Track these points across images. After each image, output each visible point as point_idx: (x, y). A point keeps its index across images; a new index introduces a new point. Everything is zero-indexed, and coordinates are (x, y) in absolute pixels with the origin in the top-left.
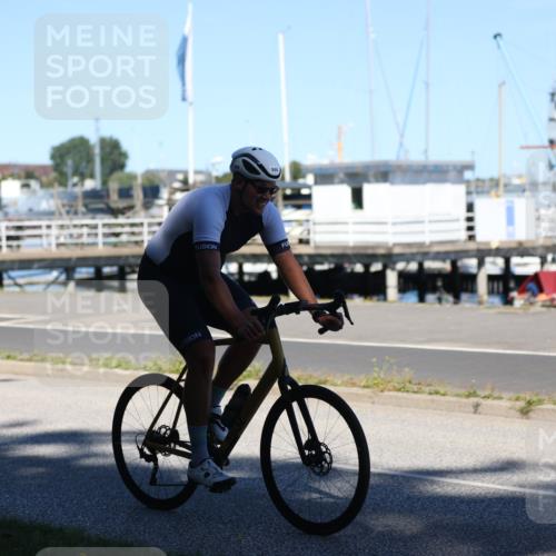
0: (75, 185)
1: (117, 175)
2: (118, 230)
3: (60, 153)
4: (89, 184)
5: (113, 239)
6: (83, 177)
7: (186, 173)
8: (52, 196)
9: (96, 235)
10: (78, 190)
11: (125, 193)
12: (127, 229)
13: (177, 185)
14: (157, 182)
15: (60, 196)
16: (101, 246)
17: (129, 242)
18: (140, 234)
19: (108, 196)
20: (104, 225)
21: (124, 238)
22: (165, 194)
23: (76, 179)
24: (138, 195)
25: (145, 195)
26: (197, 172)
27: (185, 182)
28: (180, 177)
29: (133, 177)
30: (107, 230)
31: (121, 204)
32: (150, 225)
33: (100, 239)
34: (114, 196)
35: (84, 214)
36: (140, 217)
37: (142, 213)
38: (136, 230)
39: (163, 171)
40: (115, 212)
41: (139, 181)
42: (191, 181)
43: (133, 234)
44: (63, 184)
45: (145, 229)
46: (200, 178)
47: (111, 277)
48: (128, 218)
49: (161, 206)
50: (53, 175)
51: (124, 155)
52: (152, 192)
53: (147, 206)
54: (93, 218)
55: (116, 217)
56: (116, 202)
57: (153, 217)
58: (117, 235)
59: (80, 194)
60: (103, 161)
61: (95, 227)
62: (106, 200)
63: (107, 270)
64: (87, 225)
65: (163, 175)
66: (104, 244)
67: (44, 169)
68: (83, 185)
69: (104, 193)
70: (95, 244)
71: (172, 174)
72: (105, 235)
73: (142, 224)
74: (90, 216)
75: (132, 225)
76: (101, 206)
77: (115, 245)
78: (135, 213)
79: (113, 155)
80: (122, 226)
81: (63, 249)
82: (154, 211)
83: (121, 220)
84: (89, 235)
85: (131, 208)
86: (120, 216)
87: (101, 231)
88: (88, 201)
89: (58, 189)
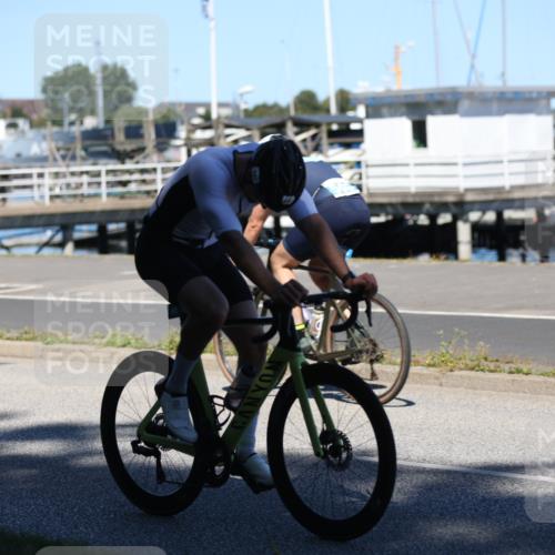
0: (72, 124)
1: (124, 109)
2: (126, 177)
4: (90, 123)
5: (120, 189)
6: (82, 113)
7: (208, 106)
8: (44, 138)
9: (99, 184)
10: (76, 130)
11: (134, 131)
12: (137, 176)
13: (197, 121)
14: (172, 118)
15: (54, 138)
16: (104, 198)
17: (139, 192)
18: (153, 181)
19: (113, 136)
20: (108, 172)
21: (133, 187)
22: (182, 132)
23: (73, 117)
24: (150, 135)
25: (158, 134)
26: (221, 105)
27: (207, 117)
28: (201, 111)
29: (143, 112)
30: (111, 178)
31: (129, 146)
32: (164, 171)
33: (104, 190)
34: (120, 137)
35: (83, 159)
36: (153, 162)
37: (155, 157)
38: (147, 177)
39: (180, 104)
40: (121, 156)
41: (151, 117)
42: (214, 116)
43: (144, 181)
44: (58, 123)
45: (159, 176)
46: (226, 112)
47: (118, 236)
48: (137, 163)
49: (178, 147)
50: (45, 112)
51: (133, 86)
52: (166, 130)
53: (161, 147)
54: (95, 164)
55: (123, 163)
56: (122, 143)
57: (169, 161)
58: (124, 184)
59: (78, 134)
61: (98, 174)
62: (110, 142)
63: (112, 227)
64: (87, 173)
65: (179, 110)
66: (109, 195)
68: (82, 123)
69: (109, 133)
70: (97, 196)
71: (191, 107)
72: (110, 184)
73: (155, 170)
74: (91, 161)
75: (143, 171)
76: (104, 148)
77: (122, 196)
78: (145, 158)
80: (130, 172)
81: (58, 201)
82: (170, 154)
83: (129, 165)
84: (90, 184)
85: (141, 150)
86: (128, 161)
87: (104, 179)
88: (88, 143)
89: (52, 130)
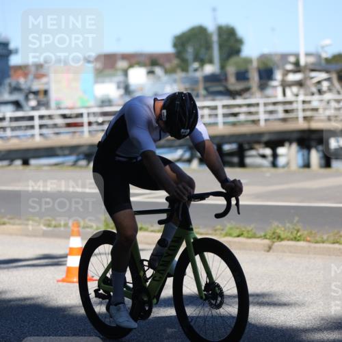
0: (196, 70)
1: (234, 60)
2: (236, 110)
3: (182, 42)
4: (209, 69)
5: (232, 119)
6: (202, 62)
7: (297, 56)
8: (175, 81)
9: (216, 115)
10: (199, 75)
11: (242, 76)
12: (245, 109)
13: (289, 67)
14: (270, 65)
15: (183, 81)
17: (247, 121)
18: (257, 113)
19: (226, 79)
20: (224, 106)
21: (242, 117)
22: (278, 76)
23: (196, 65)
24: (254, 78)
25: (261, 77)
26: (307, 55)
27: (297, 64)
28: (292, 59)
29: (248, 61)
30: (227, 111)
31: (238, 86)
32: (265, 105)
33: (220, 119)
34: (232, 79)
35: (205, 96)
36: (256, 98)
37: (258, 94)
38: (252, 109)
39: (276, 55)
40: (233, 94)
41: (255, 64)
42: (302, 62)
43: (250, 113)
44: (185, 68)
45: (261, 109)
46: (311, 60)
47: (231, 154)
48: (245, 98)
49: (275, 87)
50: (176, 62)
51: (240, 42)
52: (266, 74)
53: (263, 87)
54: (213, 100)
55: (234, 98)
56: (232, 84)
57: (268, 97)
58: (235, 115)
59: (201, 79)
60: (221, 47)
61: (215, 108)
62: (224, 83)
63: (227, 147)
64: (208, 107)
65: (276, 59)
66: (225, 123)
67: (166, 56)
68: (202, 70)
69: (222, 77)
70: (215, 124)
71: (284, 57)
72: (225, 115)
73: (258, 105)
74: (210, 98)
75: (249, 105)
76: (220, 88)
77: (234, 124)
78: (252, 94)
79: (230, 41)
80: (240, 106)
82: (269, 91)
83: (239, 101)
84: (210, 115)
85: (247, 90)
86: (238, 97)
87: (220, 111)
88: (208, 84)
89: (180, 75)
